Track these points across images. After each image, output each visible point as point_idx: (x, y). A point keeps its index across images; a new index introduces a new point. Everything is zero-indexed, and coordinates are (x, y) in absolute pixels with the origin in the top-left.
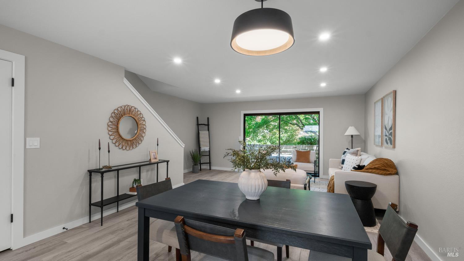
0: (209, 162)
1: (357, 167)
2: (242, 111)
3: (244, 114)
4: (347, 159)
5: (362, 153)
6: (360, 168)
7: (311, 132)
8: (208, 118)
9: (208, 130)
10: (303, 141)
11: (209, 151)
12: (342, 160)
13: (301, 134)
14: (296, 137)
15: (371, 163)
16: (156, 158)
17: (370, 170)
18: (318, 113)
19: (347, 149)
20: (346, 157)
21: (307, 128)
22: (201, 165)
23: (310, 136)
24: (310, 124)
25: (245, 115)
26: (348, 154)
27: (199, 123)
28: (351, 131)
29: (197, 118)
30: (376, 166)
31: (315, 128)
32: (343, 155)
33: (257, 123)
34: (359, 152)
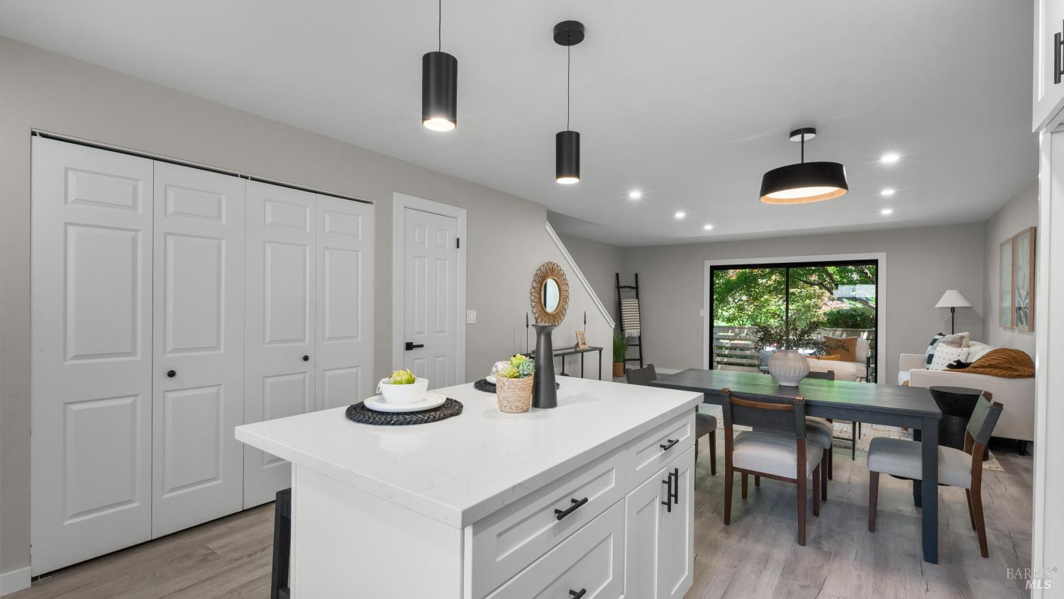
0: (639, 358)
1: (955, 364)
2: (706, 262)
3: (711, 267)
4: (936, 354)
5: (971, 343)
6: (960, 366)
7: (854, 299)
8: (636, 275)
9: (637, 297)
10: (838, 320)
11: (640, 337)
12: (927, 355)
13: (828, 305)
14: (816, 312)
15: (983, 357)
16: (584, 344)
17: (981, 370)
18: (875, 262)
19: (941, 334)
20: (937, 349)
21: (844, 290)
22: (626, 362)
23: (852, 309)
24: (851, 282)
25: (713, 268)
26: (940, 344)
27: (621, 285)
28: (951, 299)
29: (617, 275)
30: (993, 362)
31: (866, 291)
32: (930, 347)
33: (728, 282)
34: (964, 340)
